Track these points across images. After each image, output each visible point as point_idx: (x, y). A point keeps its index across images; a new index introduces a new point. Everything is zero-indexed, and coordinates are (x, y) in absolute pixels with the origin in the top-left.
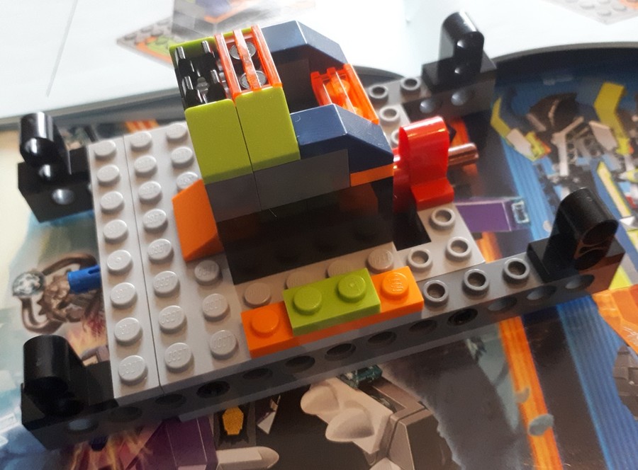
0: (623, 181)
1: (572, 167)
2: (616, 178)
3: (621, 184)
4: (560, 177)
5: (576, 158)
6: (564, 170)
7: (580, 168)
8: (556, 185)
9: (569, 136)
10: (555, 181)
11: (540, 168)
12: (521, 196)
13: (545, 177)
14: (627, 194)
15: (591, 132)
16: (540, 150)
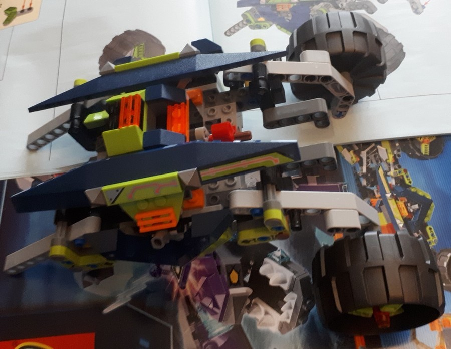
0: (389, 176)
1: (368, 168)
2: (386, 175)
3: (388, 177)
4: (362, 173)
5: (370, 164)
6: (365, 171)
7: (371, 169)
8: (361, 177)
9: (368, 153)
10: (361, 175)
11: (354, 168)
12: (346, 182)
13: (357, 173)
14: (390, 182)
15: (377, 151)
16: (355, 159)
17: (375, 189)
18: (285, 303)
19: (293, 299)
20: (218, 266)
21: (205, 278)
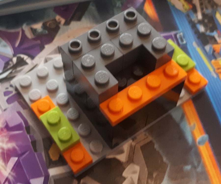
1: (204, 15)
4: (198, 20)
5: (205, 10)
6: (200, 17)
7: (207, 15)
10: (196, 22)
11: (188, 15)
12: (181, 30)
13: (191, 20)
16: (187, 6)
17: (215, 34)
18: (125, 179)
19: (134, 172)
20: (32, 142)
21: (16, 159)
